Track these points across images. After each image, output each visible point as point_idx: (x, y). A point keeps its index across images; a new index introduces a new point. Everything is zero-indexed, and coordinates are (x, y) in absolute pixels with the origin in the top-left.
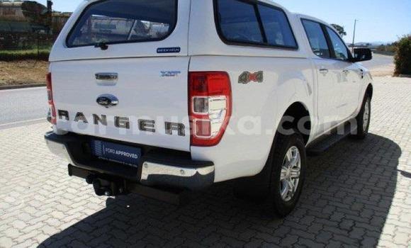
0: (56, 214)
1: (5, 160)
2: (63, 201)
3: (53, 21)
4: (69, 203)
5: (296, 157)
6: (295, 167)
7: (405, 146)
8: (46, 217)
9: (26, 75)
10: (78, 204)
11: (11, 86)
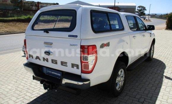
0: (28, 94)
1: (6, 69)
2: (30, 88)
3: (23, 5)
4: (33, 89)
5: (122, 73)
6: (122, 77)
7: (167, 64)
8: (24, 95)
9: (12, 29)
10: (36, 90)
11: (6, 33)
